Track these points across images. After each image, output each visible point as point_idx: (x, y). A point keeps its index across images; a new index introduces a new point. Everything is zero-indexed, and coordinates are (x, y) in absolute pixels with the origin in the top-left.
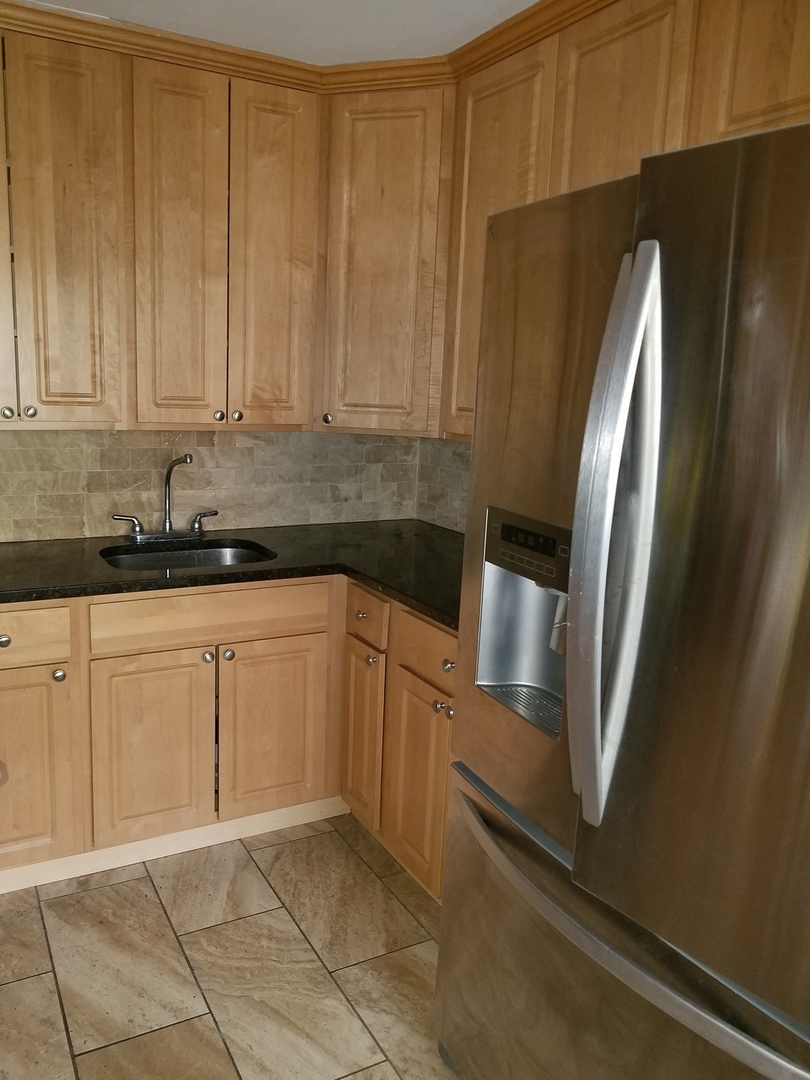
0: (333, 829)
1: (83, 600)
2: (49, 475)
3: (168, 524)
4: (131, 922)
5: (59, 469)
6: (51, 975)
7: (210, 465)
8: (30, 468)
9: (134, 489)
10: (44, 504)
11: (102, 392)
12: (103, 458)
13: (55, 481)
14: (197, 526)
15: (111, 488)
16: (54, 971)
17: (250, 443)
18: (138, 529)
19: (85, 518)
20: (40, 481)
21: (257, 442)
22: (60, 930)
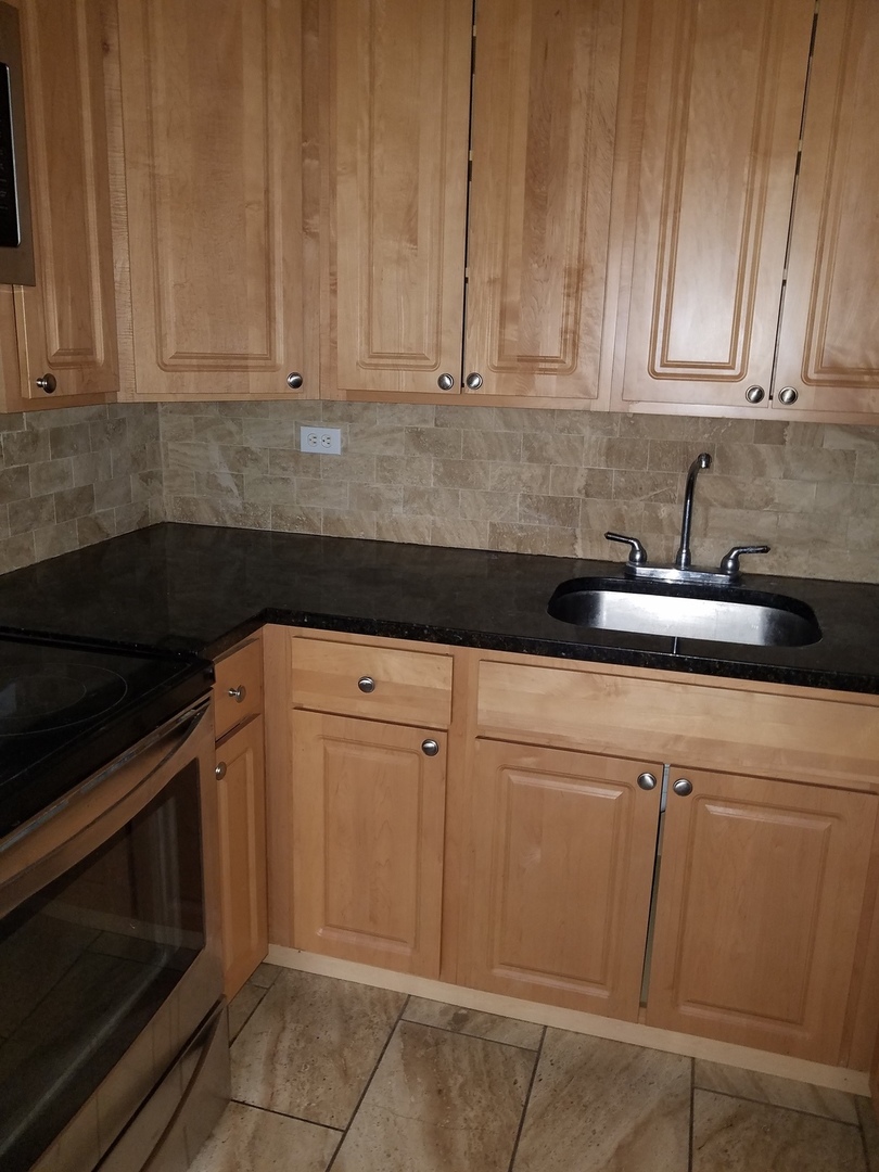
0: (854, 1120)
1: (474, 653)
2: (538, 470)
3: (684, 556)
4: (472, 1115)
5: (550, 461)
6: (339, 1135)
7: (774, 472)
8: (516, 458)
9: (650, 499)
10: (528, 507)
11: (575, 355)
12: (611, 451)
13: (545, 477)
14: (730, 564)
15: (618, 494)
16: (345, 1133)
17: (849, 442)
18: (638, 556)
19: (578, 531)
20: (526, 476)
21: (863, 442)
22: (391, 1074)
